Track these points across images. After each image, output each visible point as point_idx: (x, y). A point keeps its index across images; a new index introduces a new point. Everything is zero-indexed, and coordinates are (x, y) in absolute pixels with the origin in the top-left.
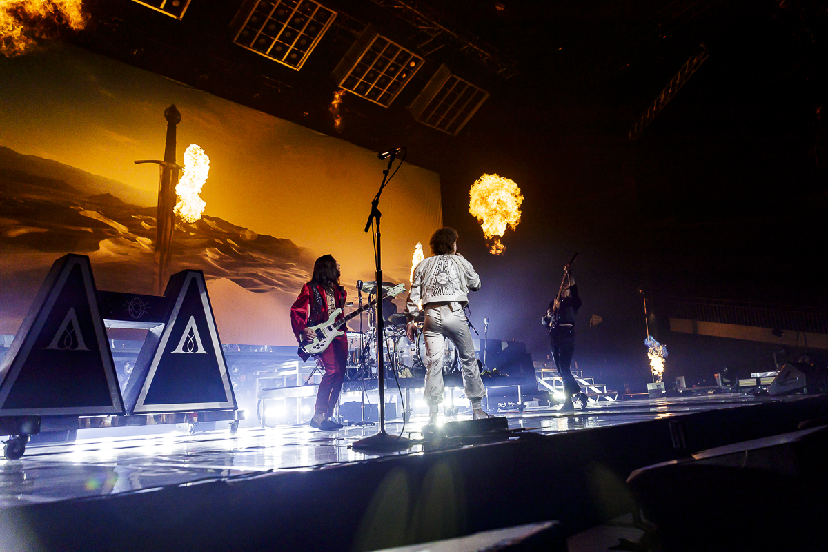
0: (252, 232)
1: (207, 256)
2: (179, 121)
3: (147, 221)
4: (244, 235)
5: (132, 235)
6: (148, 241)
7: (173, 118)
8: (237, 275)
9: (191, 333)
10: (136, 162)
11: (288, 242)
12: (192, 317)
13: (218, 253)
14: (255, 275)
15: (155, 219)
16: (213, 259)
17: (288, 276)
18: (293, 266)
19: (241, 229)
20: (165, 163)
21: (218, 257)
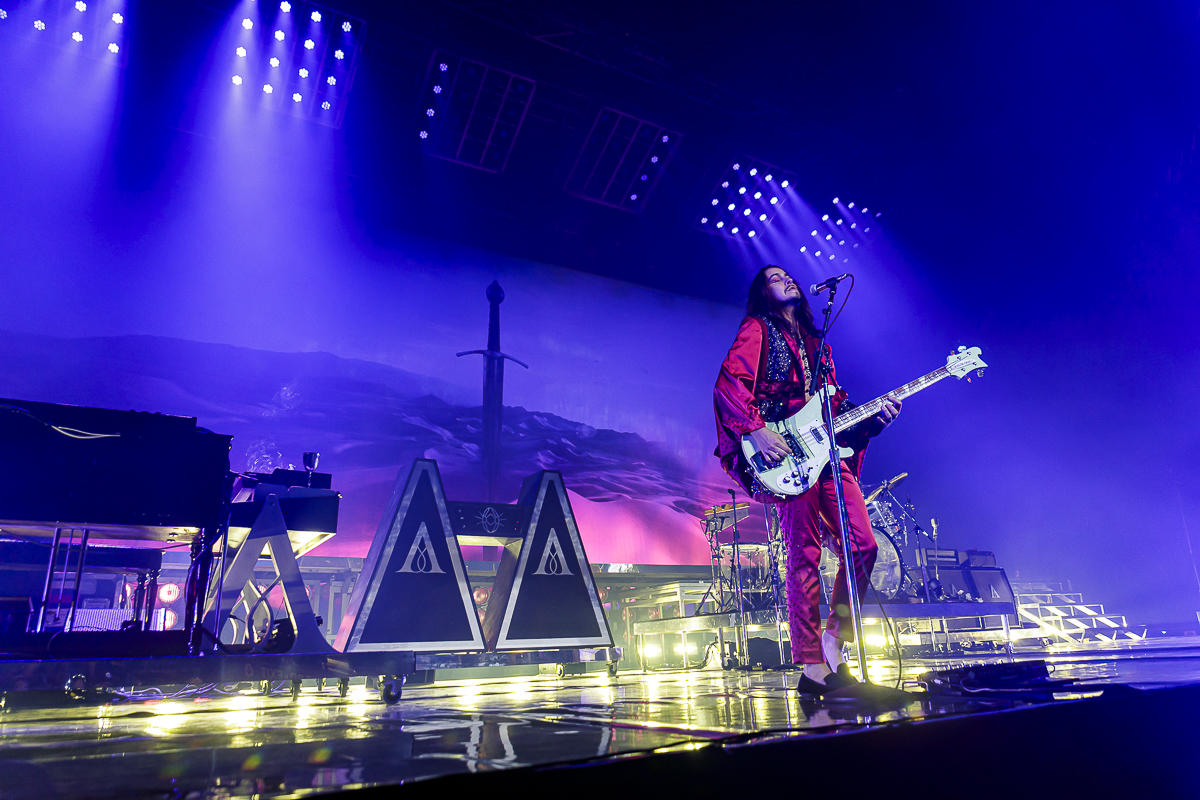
0: (590, 427)
1: (539, 460)
2: (501, 300)
3: (473, 424)
4: (581, 433)
5: (458, 441)
6: (474, 446)
7: (495, 296)
8: (576, 482)
9: (553, 549)
10: (459, 355)
11: (635, 436)
12: (553, 529)
13: (551, 457)
14: (597, 481)
15: (480, 421)
16: (545, 464)
17: (636, 479)
18: (641, 466)
19: (577, 424)
20: (488, 353)
21: (551, 461)
